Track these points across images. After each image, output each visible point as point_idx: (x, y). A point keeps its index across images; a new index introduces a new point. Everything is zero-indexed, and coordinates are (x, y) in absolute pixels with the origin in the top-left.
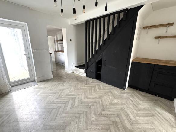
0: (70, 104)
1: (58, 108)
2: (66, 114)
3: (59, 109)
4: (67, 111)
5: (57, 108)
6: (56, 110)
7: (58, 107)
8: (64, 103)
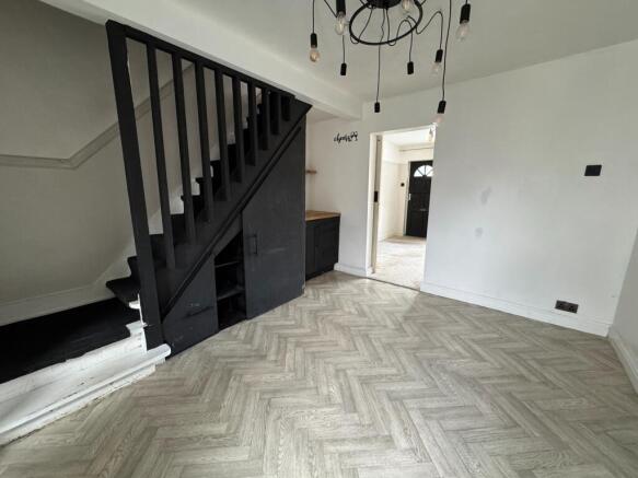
0: (396, 387)
1: (433, 415)
2: (436, 387)
3: (432, 411)
4: (424, 387)
5: (431, 418)
6: (443, 418)
7: (426, 418)
8: (402, 404)
